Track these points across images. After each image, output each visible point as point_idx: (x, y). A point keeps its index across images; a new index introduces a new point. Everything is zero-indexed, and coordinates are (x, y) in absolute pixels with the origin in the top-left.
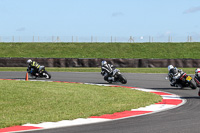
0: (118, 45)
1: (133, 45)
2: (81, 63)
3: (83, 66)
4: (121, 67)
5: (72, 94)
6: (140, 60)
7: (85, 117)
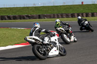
0: (28, 8)
1: (35, 8)
2: (9, 18)
3: (10, 19)
4: (30, 19)
5: (5, 34)
6: (39, 15)
7: (12, 45)
